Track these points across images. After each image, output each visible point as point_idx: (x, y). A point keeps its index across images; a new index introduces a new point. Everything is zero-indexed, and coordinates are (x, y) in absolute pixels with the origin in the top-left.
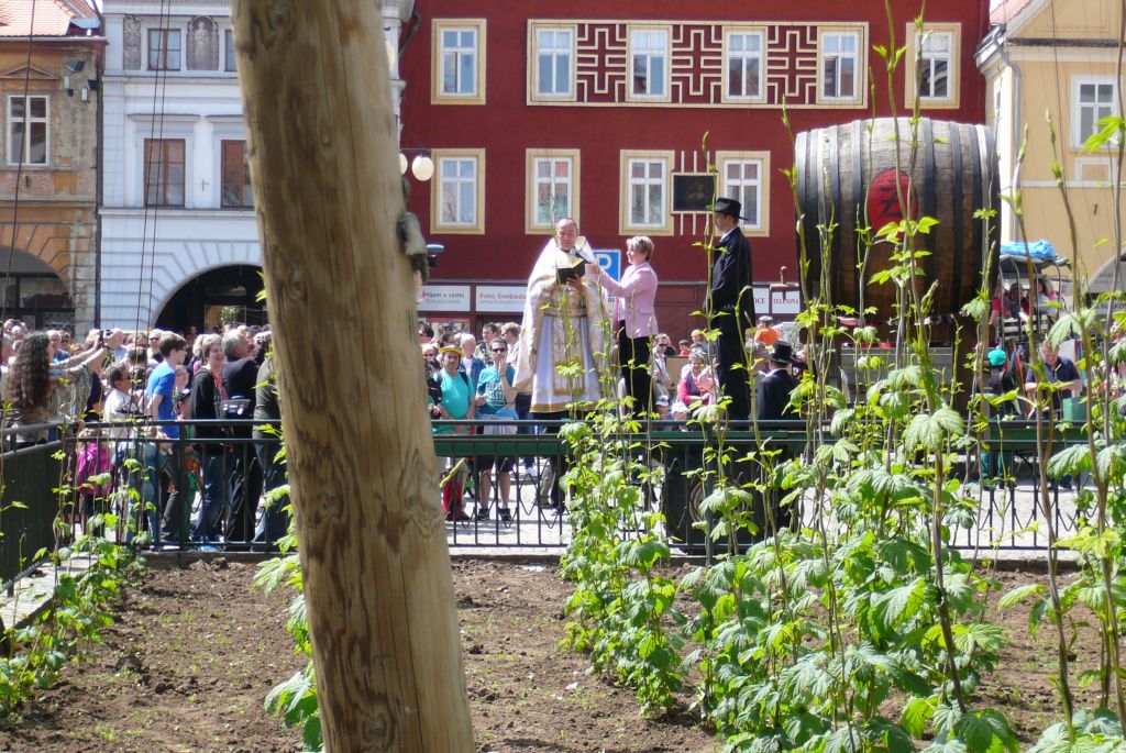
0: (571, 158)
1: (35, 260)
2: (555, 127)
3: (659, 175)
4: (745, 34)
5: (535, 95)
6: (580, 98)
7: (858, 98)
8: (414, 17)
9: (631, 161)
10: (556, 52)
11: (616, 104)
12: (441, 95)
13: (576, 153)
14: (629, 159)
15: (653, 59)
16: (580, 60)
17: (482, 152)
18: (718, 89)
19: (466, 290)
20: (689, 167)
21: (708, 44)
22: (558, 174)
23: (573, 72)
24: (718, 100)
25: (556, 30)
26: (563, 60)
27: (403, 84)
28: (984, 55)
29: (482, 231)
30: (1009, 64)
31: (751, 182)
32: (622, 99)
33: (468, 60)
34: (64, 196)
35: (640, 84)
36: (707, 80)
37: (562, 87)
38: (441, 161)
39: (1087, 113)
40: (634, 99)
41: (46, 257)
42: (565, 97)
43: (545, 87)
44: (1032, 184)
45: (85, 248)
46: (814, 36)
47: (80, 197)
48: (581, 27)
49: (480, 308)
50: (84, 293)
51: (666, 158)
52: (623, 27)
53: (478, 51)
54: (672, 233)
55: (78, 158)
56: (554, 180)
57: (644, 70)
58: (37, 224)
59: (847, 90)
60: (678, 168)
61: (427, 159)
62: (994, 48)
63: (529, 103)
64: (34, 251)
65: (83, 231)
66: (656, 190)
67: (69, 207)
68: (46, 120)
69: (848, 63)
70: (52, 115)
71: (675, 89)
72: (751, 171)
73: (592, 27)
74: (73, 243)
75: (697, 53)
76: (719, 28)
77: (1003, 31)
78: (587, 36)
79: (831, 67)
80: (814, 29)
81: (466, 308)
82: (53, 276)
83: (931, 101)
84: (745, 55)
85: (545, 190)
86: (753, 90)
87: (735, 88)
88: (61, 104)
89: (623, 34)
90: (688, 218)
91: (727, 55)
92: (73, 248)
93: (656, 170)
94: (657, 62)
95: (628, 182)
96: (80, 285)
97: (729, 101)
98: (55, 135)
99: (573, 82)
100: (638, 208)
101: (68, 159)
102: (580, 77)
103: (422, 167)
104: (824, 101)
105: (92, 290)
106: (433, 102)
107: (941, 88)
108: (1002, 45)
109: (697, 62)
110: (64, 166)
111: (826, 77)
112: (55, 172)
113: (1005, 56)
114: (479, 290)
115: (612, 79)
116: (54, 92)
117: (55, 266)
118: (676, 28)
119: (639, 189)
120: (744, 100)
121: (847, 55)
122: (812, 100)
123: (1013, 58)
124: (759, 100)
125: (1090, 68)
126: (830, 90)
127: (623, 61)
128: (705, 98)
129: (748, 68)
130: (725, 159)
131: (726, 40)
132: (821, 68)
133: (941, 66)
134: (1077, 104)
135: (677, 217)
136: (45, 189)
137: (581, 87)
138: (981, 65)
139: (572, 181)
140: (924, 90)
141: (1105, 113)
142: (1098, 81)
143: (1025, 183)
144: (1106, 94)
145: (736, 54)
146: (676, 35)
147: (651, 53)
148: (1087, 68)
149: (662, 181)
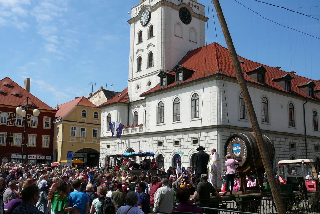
3: (4, 136)
18: (15, 123)
20: (9, 135)
21: (14, 116)
24: (15, 125)
28: (56, 122)
31: (19, 138)
36: (13, 122)
39: (72, 131)
40: (1, 124)
46: (30, 117)
51: (5, 133)
54: (5, 145)
57: (3, 119)
60: (7, 135)
62: (60, 120)
71: (8, 123)
72: (19, 136)
77: (62, 118)
80: (30, 116)
83: (47, 128)
86: (20, 124)
87: (17, 124)
90: (8, 143)
93: (4, 135)
94: (5, 118)
107: (48, 126)
109: (12, 119)
111: (31, 123)
113: (62, 122)
118: (9, 113)
120: (19, 125)
121: (35, 120)
122: (29, 126)
124: (21, 126)
126: (32, 125)
128: (13, 125)
129: (20, 120)
130: (15, 134)
131: (17, 116)
132: (31, 121)
133: (48, 123)
135: (6, 143)
141: (74, 132)
142: (74, 127)
143: (64, 141)
144: (75, 129)
145: (18, 118)
146: (9, 114)
147: (4, 117)
148: (73, 125)
149: (4, 137)
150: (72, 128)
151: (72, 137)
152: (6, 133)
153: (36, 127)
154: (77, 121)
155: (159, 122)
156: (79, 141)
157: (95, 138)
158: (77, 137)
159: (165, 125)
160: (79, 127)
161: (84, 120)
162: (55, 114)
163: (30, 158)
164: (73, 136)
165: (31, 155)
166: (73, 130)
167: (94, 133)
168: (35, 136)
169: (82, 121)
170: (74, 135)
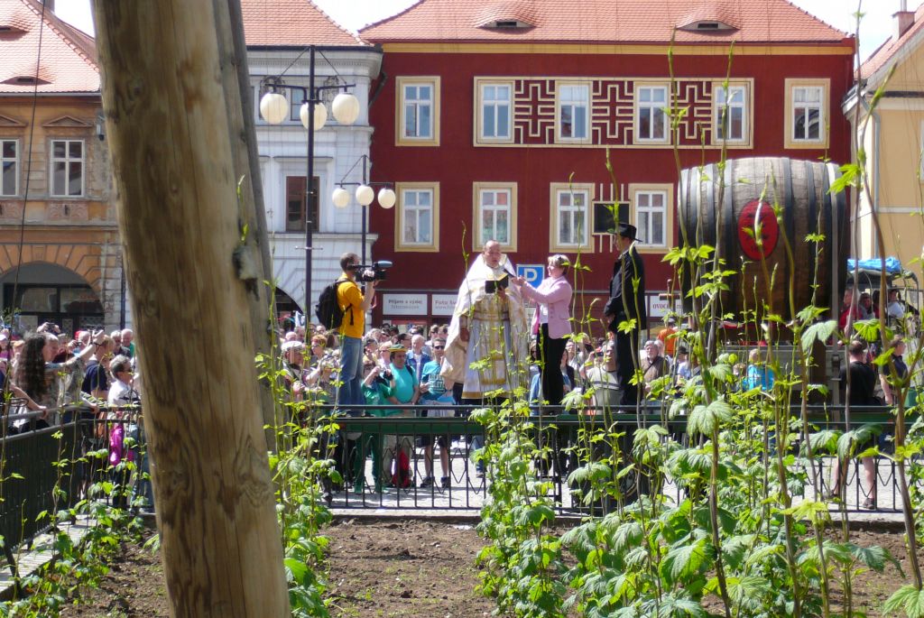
0: (510, 189)
1: (73, 274)
2: (497, 164)
3: (582, 204)
4: (652, 88)
5: (481, 138)
6: (517, 141)
7: (745, 140)
8: (381, 76)
9: (559, 192)
10: (497, 103)
11: (547, 145)
12: (403, 138)
13: (515, 185)
14: (557, 190)
15: (577, 109)
16: (517, 109)
17: (437, 185)
18: (630, 133)
19: (424, 298)
20: (607, 197)
21: (622, 96)
22: (499, 202)
23: (511, 120)
24: (630, 142)
25: (496, 86)
26: (503, 110)
27: (371, 129)
28: (850, 105)
29: (437, 249)
31: (657, 209)
32: (552, 141)
33: (426, 110)
34: (96, 221)
35: (566, 130)
36: (622, 126)
37: (503, 131)
38: (403, 193)
40: (561, 141)
41: (81, 272)
42: (507, 140)
43: (489, 131)
44: (890, 210)
45: (112, 263)
46: (709, 90)
47: (107, 223)
48: (518, 83)
49: (435, 312)
50: (111, 300)
51: (588, 190)
52: (552, 83)
53: (434, 102)
54: (593, 252)
55: (107, 191)
56: (495, 208)
57: (570, 118)
58: (74, 244)
59: (737, 134)
60: (597, 198)
61: (390, 191)
62: (857, 99)
63: (475, 145)
64: (71, 266)
65: (111, 250)
66: (579, 216)
67: (100, 230)
68: (82, 160)
69: (737, 112)
70: (87, 157)
71: (595, 133)
72: (658, 200)
73: (527, 83)
74: (103, 260)
75: (613, 104)
76: (631, 84)
77: (864, 85)
78: (524, 91)
80: (709, 84)
81: (424, 312)
82: (87, 287)
83: (806, 143)
84: (653, 105)
85: (488, 216)
86: (659, 133)
87: (645, 132)
88: (93, 147)
89: (552, 88)
90: (606, 238)
91: (638, 105)
92: (103, 263)
93: (579, 200)
94: (580, 111)
95: (557, 209)
96: (108, 294)
97: (639, 142)
98: (89, 172)
99: (511, 127)
100: (565, 230)
101: (99, 192)
102: (517, 123)
103: (387, 198)
104: (717, 143)
105: (118, 298)
106: (397, 144)
107: (814, 131)
108: (864, 96)
109: (613, 111)
110: (96, 197)
111: (719, 123)
112: (89, 202)
113: (866, 105)
114: (435, 297)
115: (544, 125)
116: (88, 138)
117: (89, 279)
118: (596, 83)
119: (565, 215)
120: (652, 142)
121: (737, 105)
122: (708, 142)
124: (664, 142)
127: (552, 110)
128: (620, 141)
129: (655, 116)
130: (637, 190)
131: (637, 93)
132: (715, 116)
133: (814, 113)
135: (597, 238)
136: (82, 216)
137: (517, 131)
138: (847, 113)
139: (511, 208)
140: (799, 133)
145: (645, 105)
146: (596, 89)
147: (575, 104)
149: (584, 209)
152: (592, 186)
162: (850, 59)
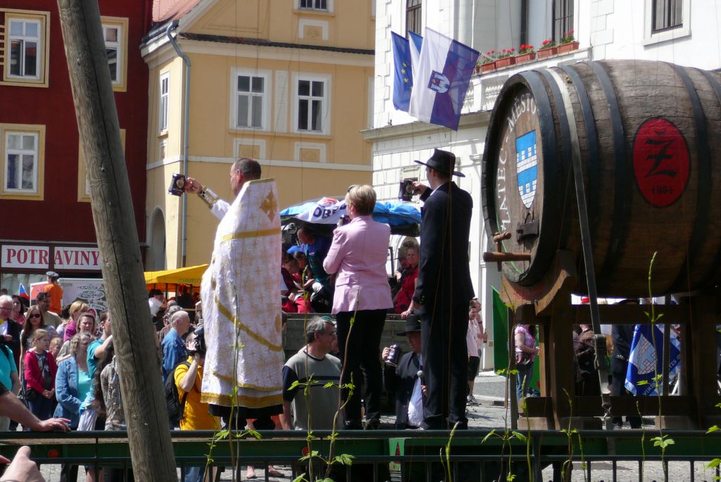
30: (181, 55)
39: (243, 101)
44: (198, 159)
59: (31, 70)
62: (167, 39)
77: (176, 26)
79: (16, 48)
104: (10, 79)
108: (175, 38)
111: (12, 58)
113: (176, 47)
121: (31, 39)
123: (184, 49)
125: (246, 62)
126: (15, 70)
132: (8, 50)
133: (112, 53)
134: (235, 93)
141: (257, 101)
142: (250, 74)
143: (192, 158)
144: (258, 84)
148: (244, 61)
150: (243, 83)
151: (243, 135)
153: (39, 79)
154: (272, 40)
155: (659, 25)
156: (290, 159)
157: (309, 132)
158: (273, 137)
159: (688, 37)
160: (282, 74)
161: (316, 32)
163: (15, 264)
164: (249, 128)
165: (17, 248)
166: (250, 94)
167: (303, 105)
168: (36, 135)
169: (301, 37)
170: (257, 122)
